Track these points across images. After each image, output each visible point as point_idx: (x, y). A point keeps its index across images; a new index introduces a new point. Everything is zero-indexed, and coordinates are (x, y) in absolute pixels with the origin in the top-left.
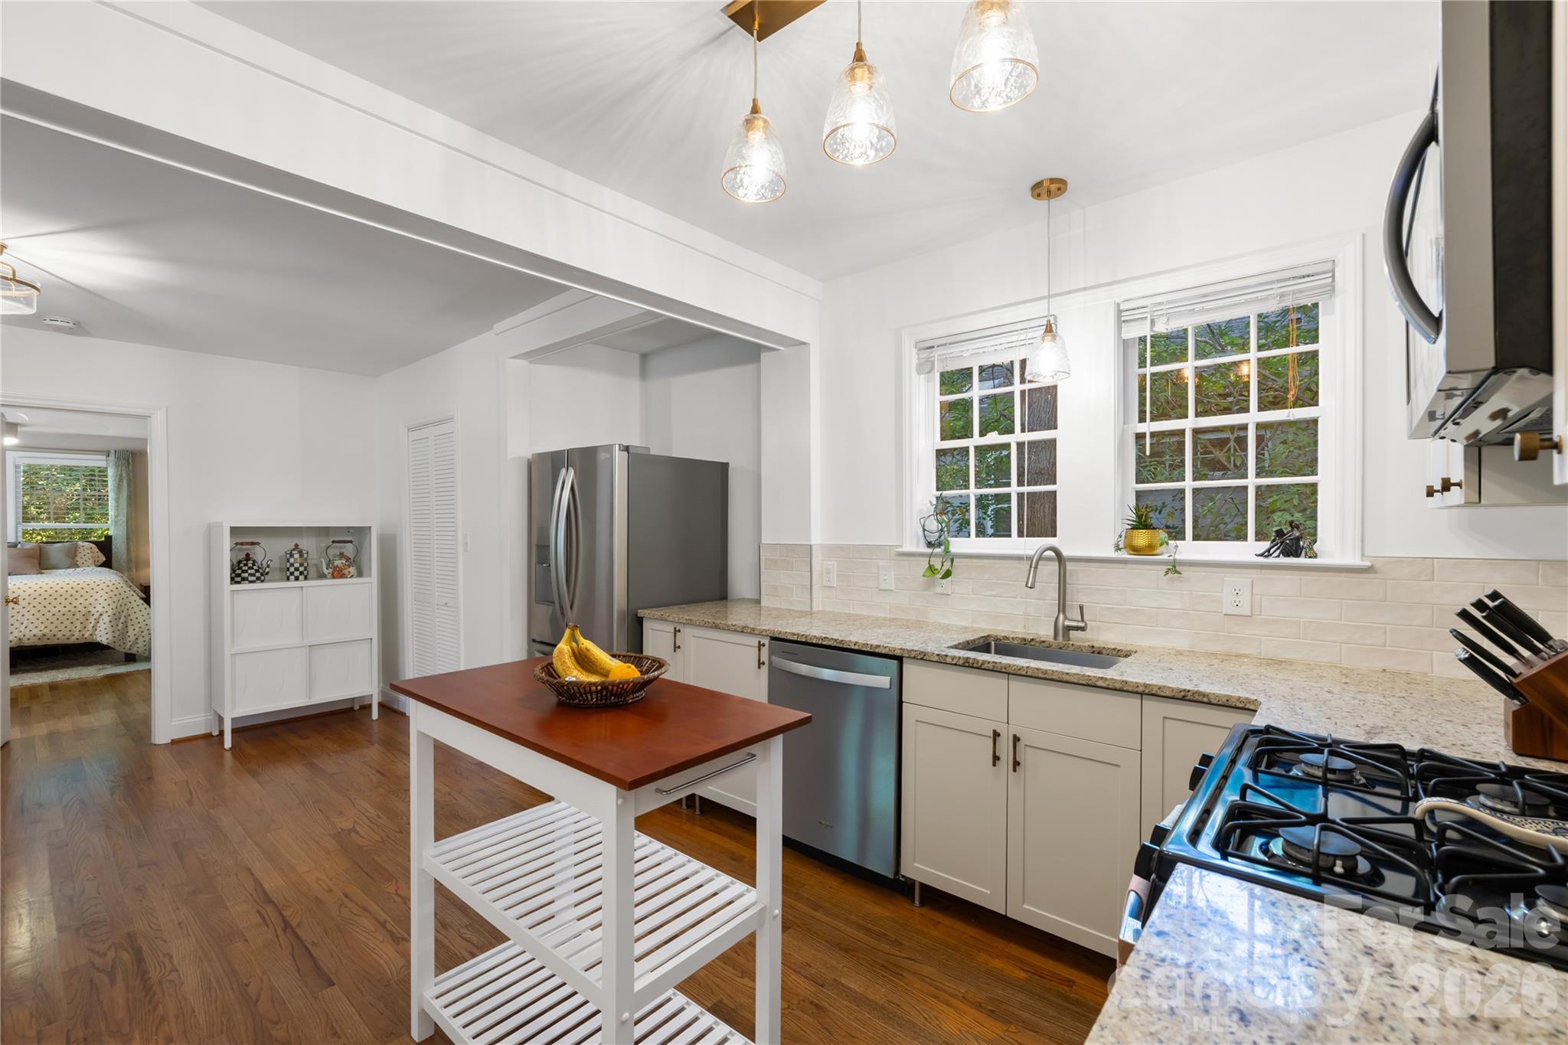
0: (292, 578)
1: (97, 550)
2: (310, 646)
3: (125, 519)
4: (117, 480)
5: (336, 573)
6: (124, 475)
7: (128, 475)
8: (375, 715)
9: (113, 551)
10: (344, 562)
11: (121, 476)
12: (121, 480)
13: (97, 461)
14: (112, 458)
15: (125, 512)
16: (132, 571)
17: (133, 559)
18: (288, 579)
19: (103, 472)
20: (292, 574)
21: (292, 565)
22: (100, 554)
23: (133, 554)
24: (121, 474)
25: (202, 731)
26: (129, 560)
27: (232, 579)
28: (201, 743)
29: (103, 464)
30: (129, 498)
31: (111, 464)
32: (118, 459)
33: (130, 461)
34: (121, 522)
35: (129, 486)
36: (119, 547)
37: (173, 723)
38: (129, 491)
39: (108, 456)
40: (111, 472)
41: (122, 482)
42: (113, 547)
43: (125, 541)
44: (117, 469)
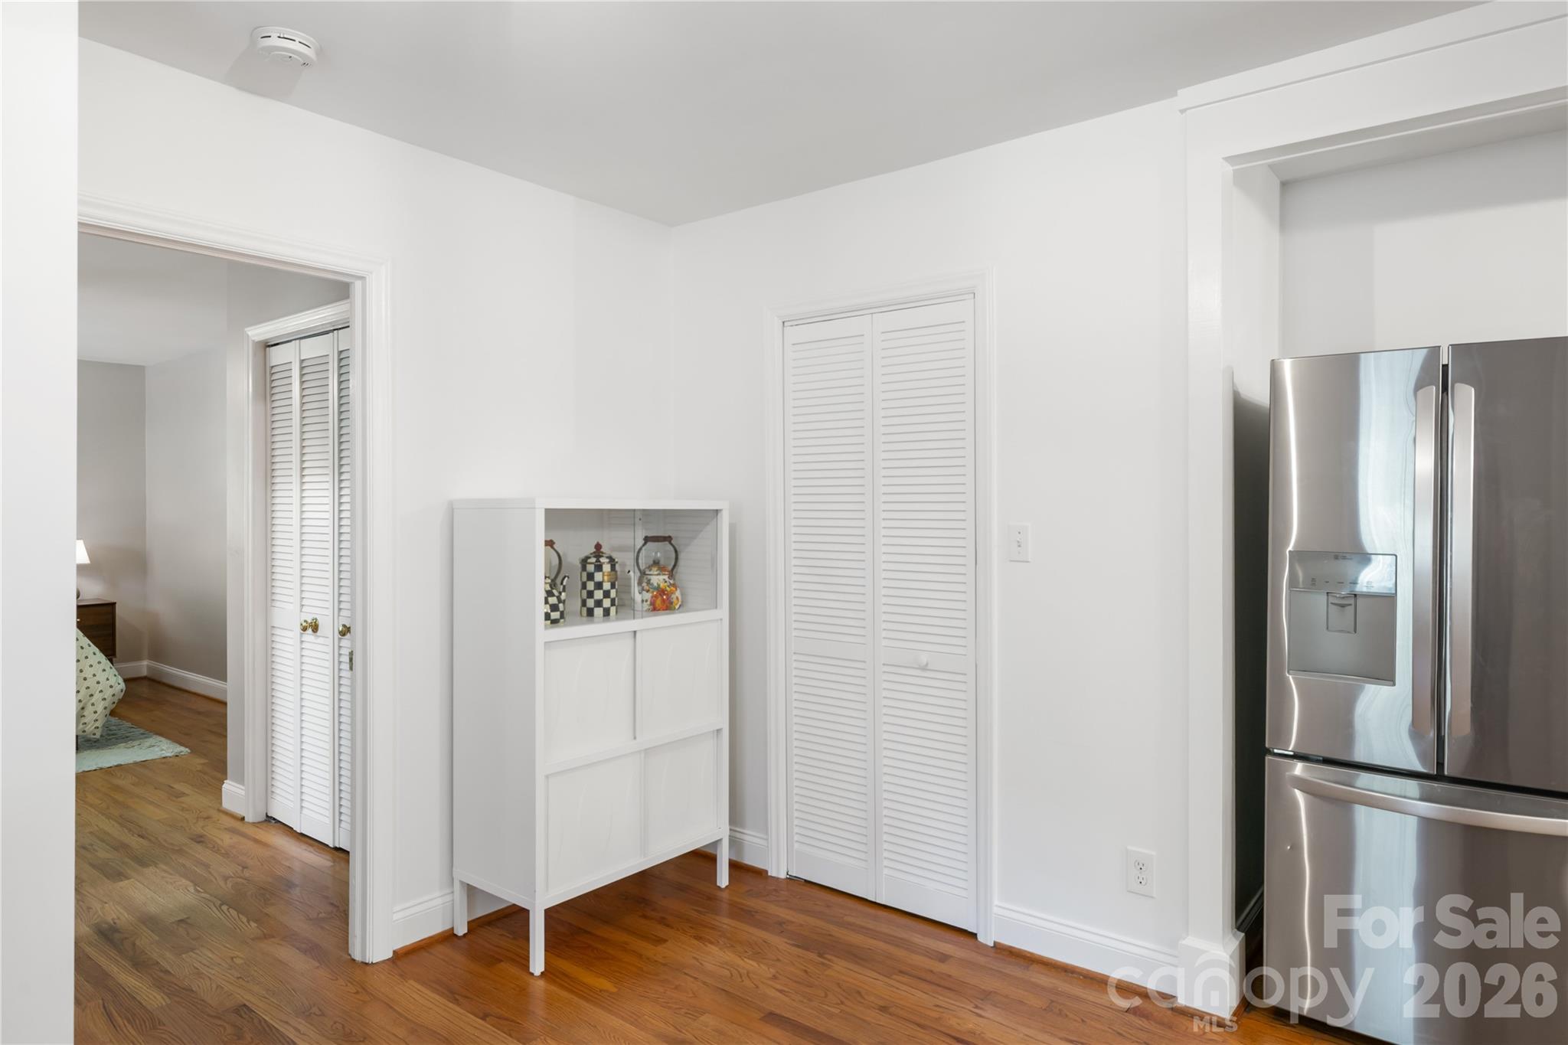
0: (598, 612)
2: (646, 750)
5: (658, 602)
8: (723, 879)
10: (666, 577)
18: (590, 613)
20: (599, 603)
21: (599, 586)
25: (436, 928)
27: (547, 616)
28: (441, 950)
37: (396, 917)
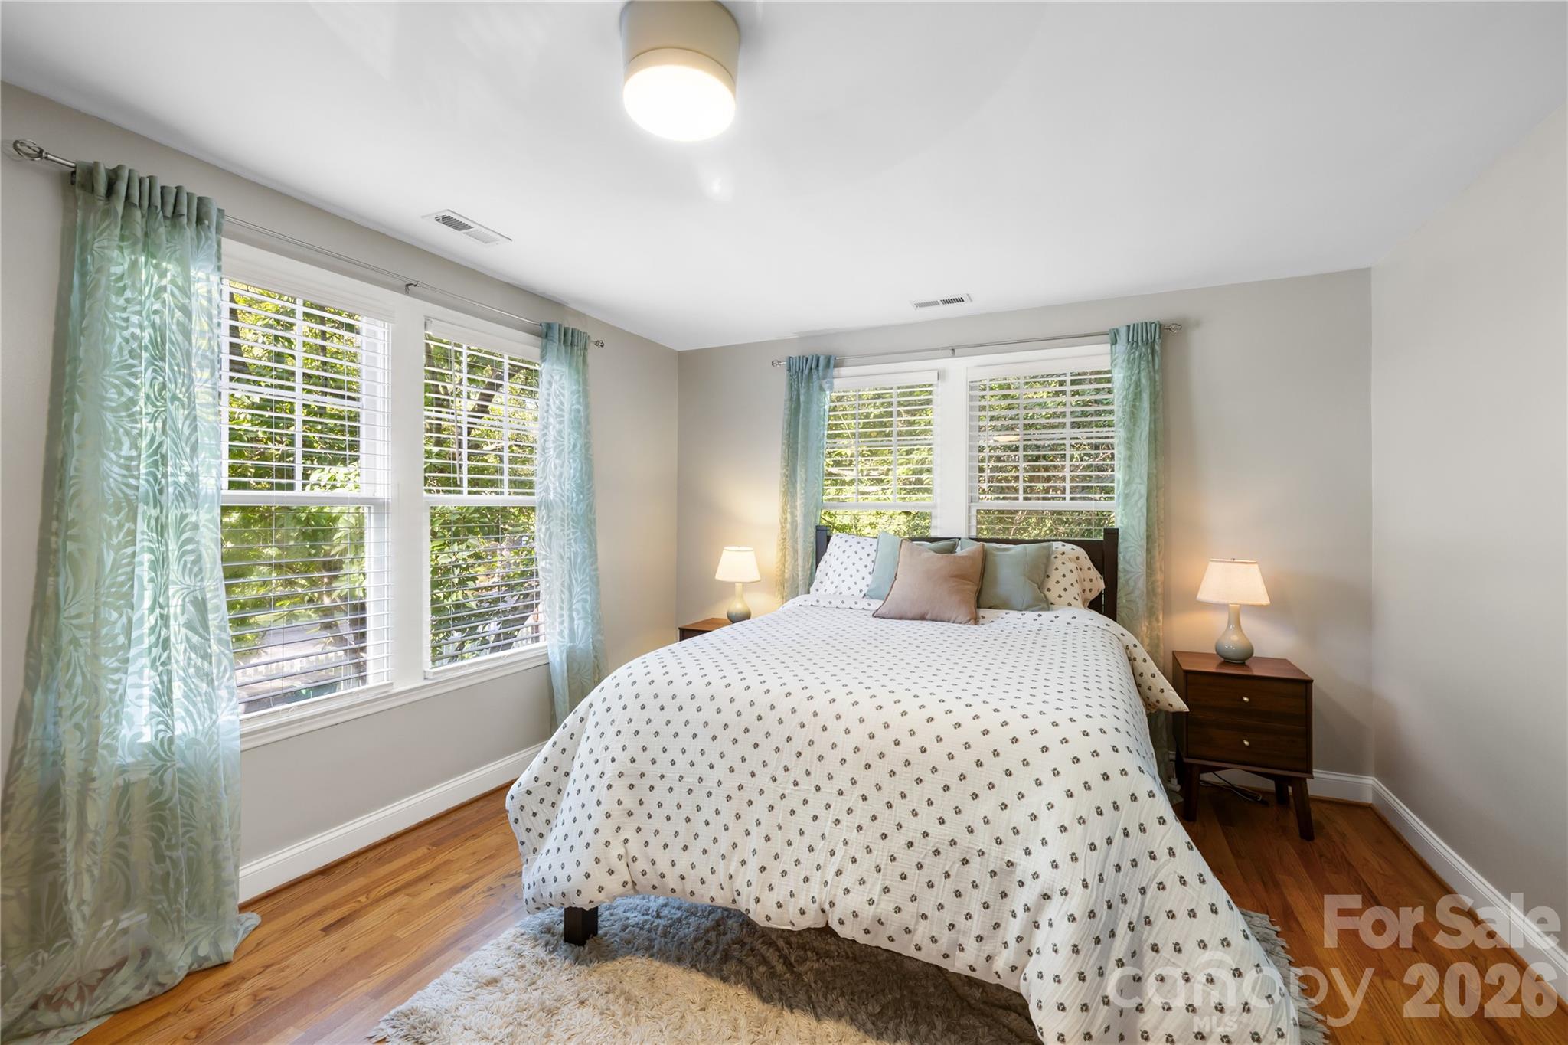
1: (1088, 563)
3: (1143, 490)
4: (1130, 397)
6: (1144, 381)
7: (1152, 381)
9: (1120, 567)
11: (1138, 384)
12: (1137, 396)
13: (1095, 356)
14: (1122, 346)
15: (1144, 470)
16: (1157, 620)
17: (1159, 590)
19: (1103, 377)
22: (1095, 574)
23: (1159, 577)
24: (1139, 379)
26: (1151, 592)
29: (1104, 364)
30: (1154, 437)
31: (1121, 359)
32: (1133, 344)
33: (1157, 348)
34: (1136, 497)
35: (1154, 409)
36: (1131, 555)
38: (1154, 421)
39: (1114, 342)
40: (1119, 377)
41: (1141, 400)
42: (1120, 556)
43: (1144, 543)
44: (1131, 369)
